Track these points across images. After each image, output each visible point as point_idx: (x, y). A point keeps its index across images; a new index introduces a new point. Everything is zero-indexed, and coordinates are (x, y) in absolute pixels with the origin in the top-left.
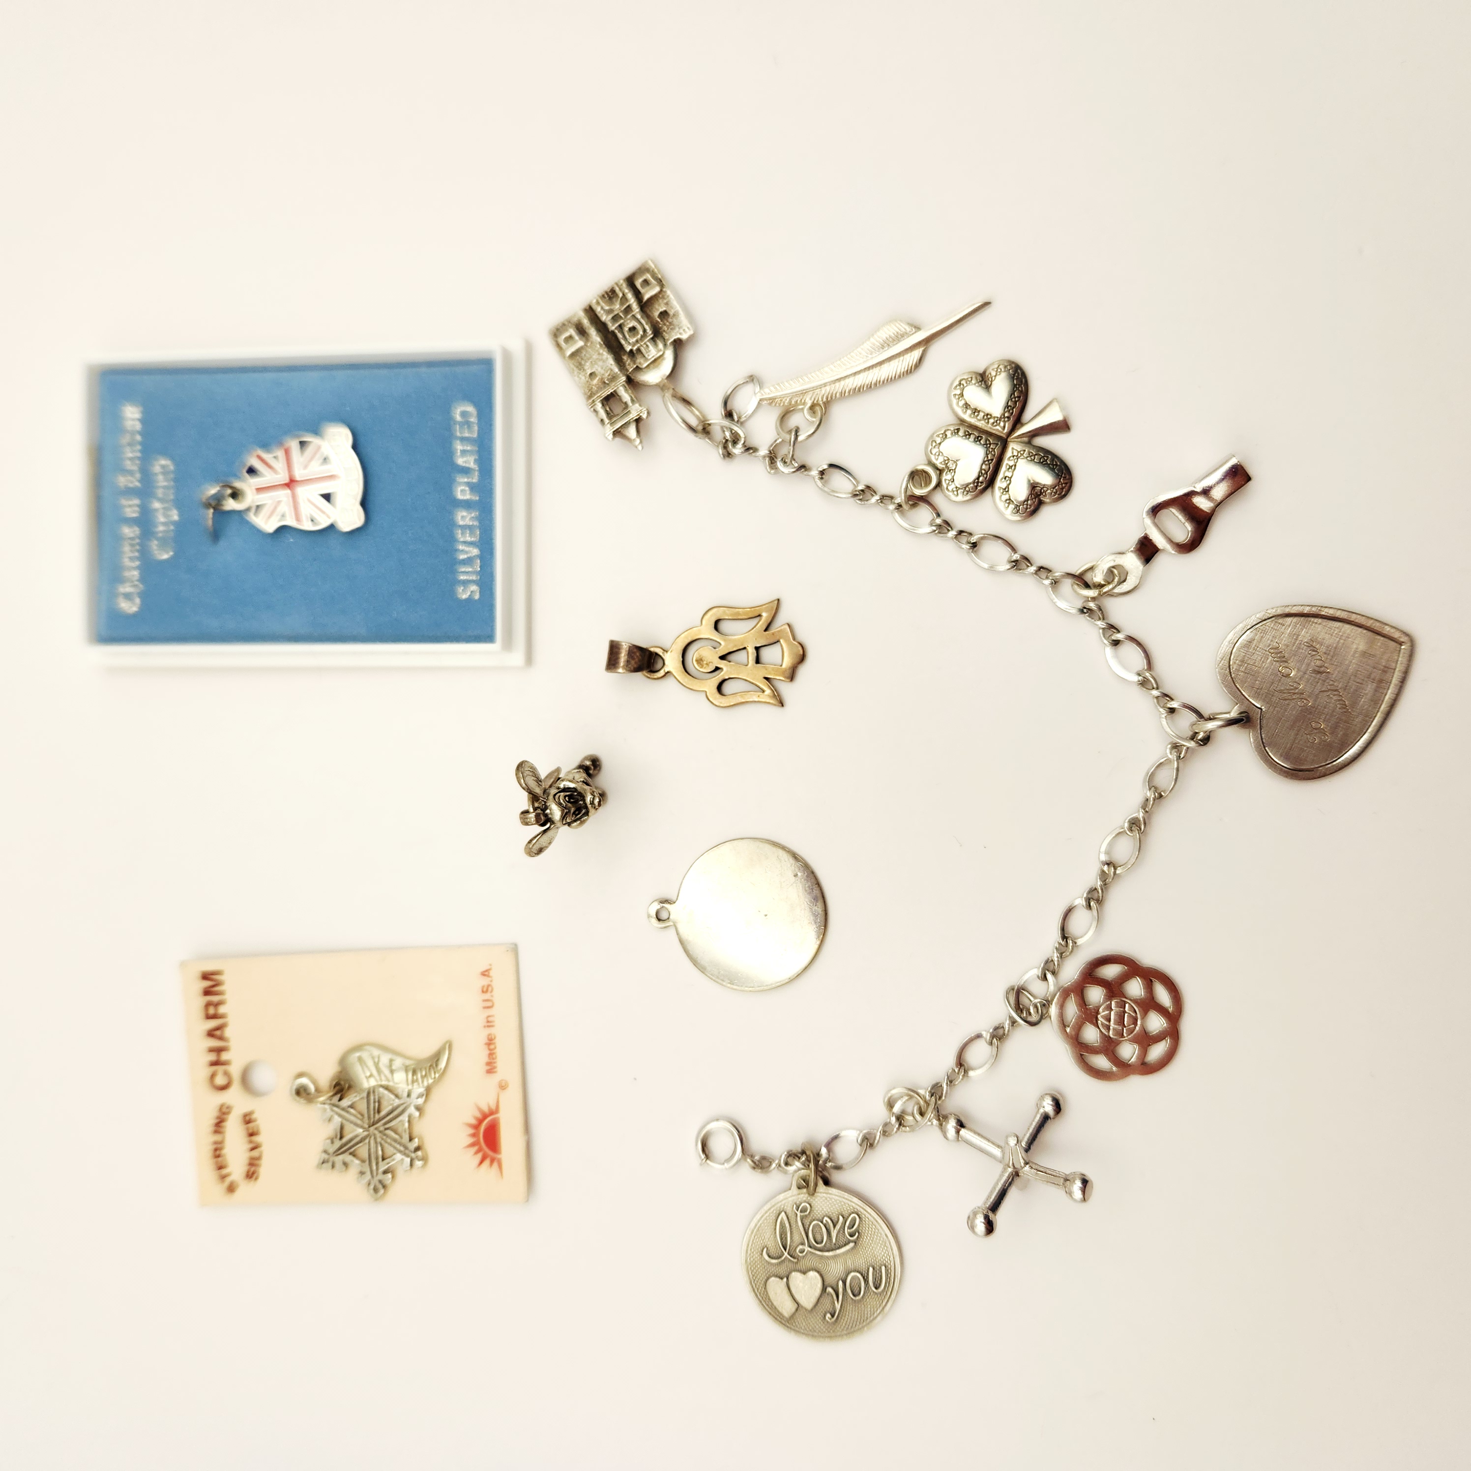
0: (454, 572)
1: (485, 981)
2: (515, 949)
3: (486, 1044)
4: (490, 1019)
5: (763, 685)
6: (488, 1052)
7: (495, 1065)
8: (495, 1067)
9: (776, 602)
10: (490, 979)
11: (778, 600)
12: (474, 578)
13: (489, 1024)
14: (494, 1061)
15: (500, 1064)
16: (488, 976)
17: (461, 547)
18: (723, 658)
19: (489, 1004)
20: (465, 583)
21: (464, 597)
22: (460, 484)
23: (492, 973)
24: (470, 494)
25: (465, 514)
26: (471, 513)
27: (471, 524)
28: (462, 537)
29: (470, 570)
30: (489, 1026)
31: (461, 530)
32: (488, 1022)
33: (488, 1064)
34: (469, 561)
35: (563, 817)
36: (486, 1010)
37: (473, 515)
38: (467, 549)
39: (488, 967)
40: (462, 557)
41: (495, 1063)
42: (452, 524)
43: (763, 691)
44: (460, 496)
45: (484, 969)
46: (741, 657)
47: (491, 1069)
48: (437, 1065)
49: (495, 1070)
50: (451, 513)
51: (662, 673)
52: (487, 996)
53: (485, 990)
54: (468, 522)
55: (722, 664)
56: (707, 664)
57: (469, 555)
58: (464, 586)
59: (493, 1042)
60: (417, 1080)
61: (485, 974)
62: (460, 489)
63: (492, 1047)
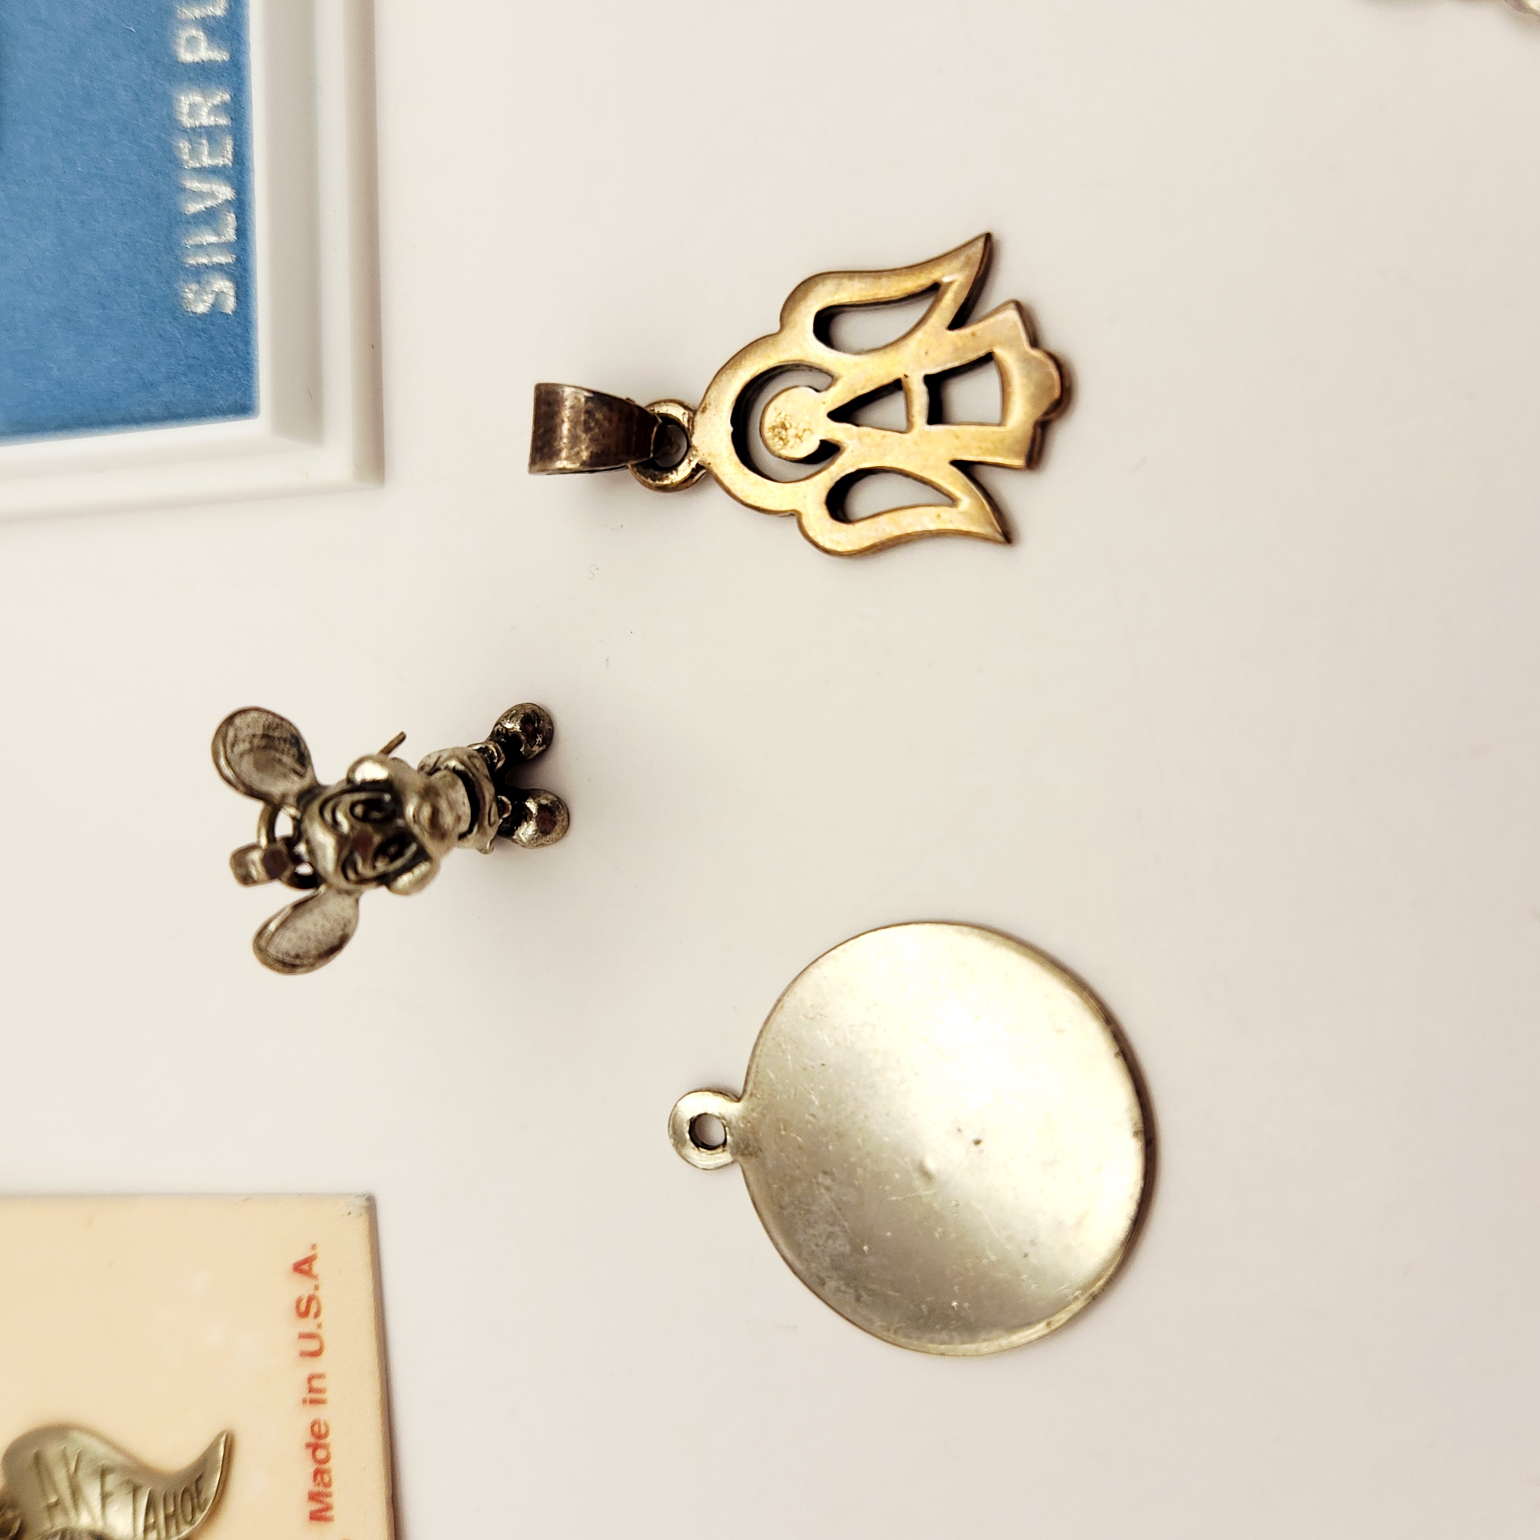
0: (173, 249)
1: (301, 1288)
2: (371, 1206)
3: (308, 1446)
4: (316, 1384)
5: (955, 482)
6: (311, 1467)
7: (328, 1500)
8: (328, 1508)
9: (980, 244)
10: (314, 1282)
11: (988, 237)
12: (224, 259)
13: (314, 1396)
14: (328, 1490)
15: (338, 1499)
16: (308, 1273)
17: (194, 184)
18: (842, 414)
19: (313, 1346)
20: (199, 274)
21: (201, 308)
22: (184, 23)
23: (317, 1267)
24: (210, 47)
25: (198, 99)
26: (212, 95)
27: (213, 123)
28: (191, 158)
29: (213, 239)
30: (313, 1402)
31: (190, 141)
32: (311, 1390)
33: (313, 1497)
34: (209, 217)
35: (345, 864)
36: (308, 1359)
37: (217, 100)
38: (205, 187)
39: (309, 1253)
40: (194, 208)
41: (328, 1495)
42: (171, 125)
43: (953, 501)
44: (187, 57)
45: (300, 1257)
46: (893, 408)
47: (321, 1510)
48: (199, 1493)
49: (329, 1514)
50: (169, 102)
51: (684, 470)
52: (308, 1325)
53: (303, 1307)
54: (206, 119)
55: (840, 432)
56: (797, 436)
57: (209, 203)
58: (199, 282)
59: (322, 1441)
60: (155, 1525)
61: (303, 1267)
62: (184, 34)
63: (321, 1454)
